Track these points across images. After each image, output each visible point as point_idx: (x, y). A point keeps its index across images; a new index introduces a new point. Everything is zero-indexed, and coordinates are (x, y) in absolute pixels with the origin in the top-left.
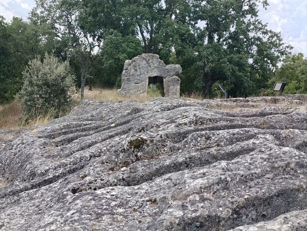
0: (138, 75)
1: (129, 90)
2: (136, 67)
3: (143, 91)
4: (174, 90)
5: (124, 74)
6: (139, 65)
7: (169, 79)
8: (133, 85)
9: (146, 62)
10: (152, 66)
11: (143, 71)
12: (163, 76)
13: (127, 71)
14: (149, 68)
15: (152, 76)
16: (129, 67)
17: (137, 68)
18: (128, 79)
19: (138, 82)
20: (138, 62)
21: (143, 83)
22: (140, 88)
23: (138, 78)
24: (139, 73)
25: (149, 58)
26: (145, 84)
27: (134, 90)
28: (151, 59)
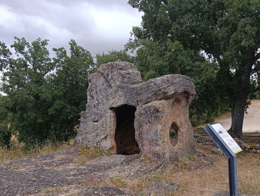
0: (95, 106)
2: (92, 91)
3: (105, 136)
6: (96, 87)
7: (141, 109)
10: (113, 85)
11: (101, 97)
14: (110, 91)
17: (94, 93)
19: (97, 119)
20: (94, 81)
22: (99, 131)
23: (96, 110)
24: (96, 102)
25: (107, 71)
26: (104, 121)
27: (93, 134)
28: (110, 73)
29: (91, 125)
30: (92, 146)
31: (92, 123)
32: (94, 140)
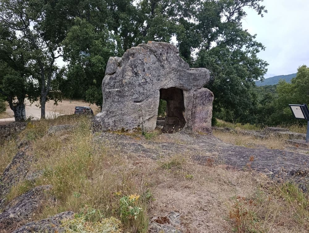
0: (140, 85)
1: (124, 115)
2: (136, 67)
3: (150, 117)
4: (203, 114)
5: (108, 84)
6: (143, 64)
7: (195, 92)
8: (130, 104)
9: (155, 59)
10: (166, 66)
11: (150, 76)
12: (186, 86)
13: (114, 76)
14: (162, 72)
15: (166, 87)
16: (119, 69)
17: (139, 69)
18: (120, 92)
19: (141, 99)
20: (141, 56)
21: (150, 100)
22: (143, 112)
23: (141, 90)
24: (143, 81)
25: (161, 50)
26: (153, 102)
27: (133, 116)
28: (165, 53)
29: (130, 105)
30: (131, 128)
31: (133, 103)
32: (135, 122)
